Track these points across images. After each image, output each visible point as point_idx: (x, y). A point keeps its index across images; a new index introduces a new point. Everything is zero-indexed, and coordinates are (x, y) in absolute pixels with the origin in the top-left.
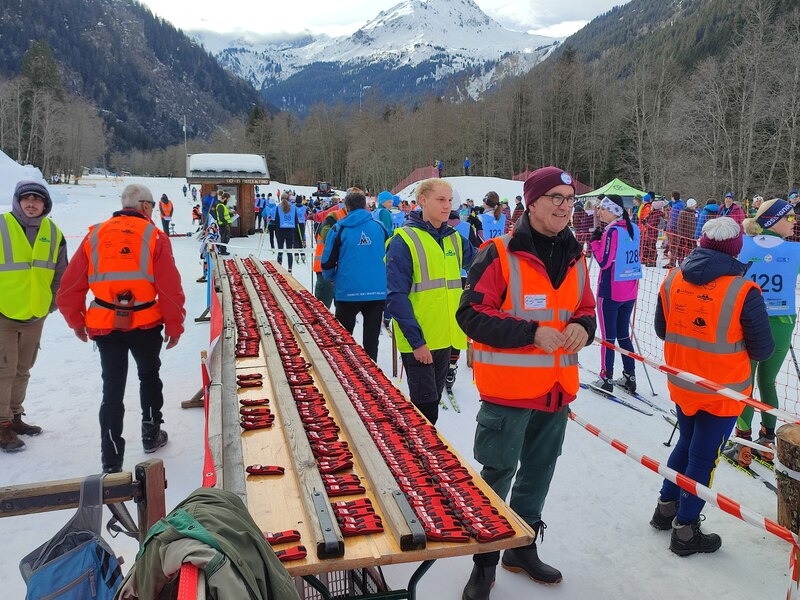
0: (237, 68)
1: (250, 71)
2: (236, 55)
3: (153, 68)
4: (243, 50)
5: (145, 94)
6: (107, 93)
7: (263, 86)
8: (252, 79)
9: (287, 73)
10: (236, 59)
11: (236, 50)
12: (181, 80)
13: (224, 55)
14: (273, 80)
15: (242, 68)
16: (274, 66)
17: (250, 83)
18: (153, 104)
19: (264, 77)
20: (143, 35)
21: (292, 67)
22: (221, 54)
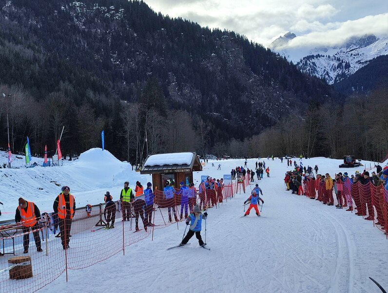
0: (314, 70)
1: (325, 70)
2: (313, 61)
3: (249, 79)
4: (318, 56)
5: (244, 98)
6: (217, 101)
7: (336, 81)
8: (327, 76)
9: (355, 68)
10: (314, 63)
11: (313, 57)
12: (270, 85)
13: (304, 62)
14: (343, 74)
15: (318, 69)
16: (344, 64)
17: (324, 80)
18: (249, 104)
19: (336, 74)
20: (242, 57)
21: (359, 62)
22: (301, 61)
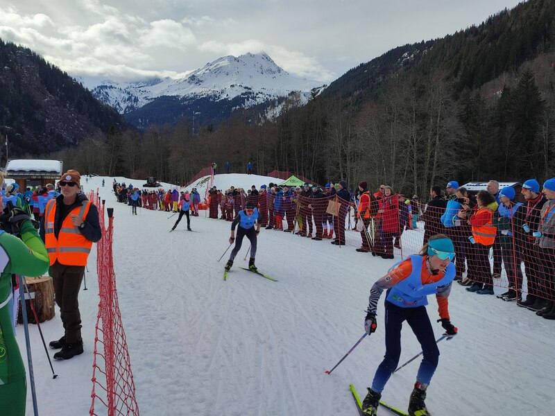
0: (107, 99)
1: (116, 101)
2: (106, 90)
3: (44, 98)
4: (111, 87)
5: (38, 116)
6: (9, 115)
7: (125, 111)
8: (118, 107)
9: (142, 103)
10: (106, 93)
11: (106, 87)
12: (65, 107)
13: (98, 90)
14: (132, 107)
15: (110, 99)
16: (133, 98)
17: (116, 109)
18: (44, 122)
19: (126, 105)
20: (38, 75)
21: (146, 98)
22: (95, 89)
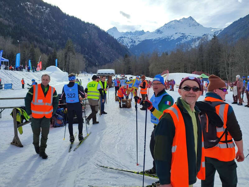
0: (123, 42)
1: (127, 43)
2: (123, 39)
3: (100, 43)
4: (125, 37)
5: (97, 51)
6: (87, 51)
7: (130, 47)
8: (127, 45)
9: (137, 43)
11: (123, 37)
12: (107, 46)
13: (119, 39)
14: (133, 45)
16: (133, 41)
18: (99, 53)
19: (130, 44)
20: (97, 34)
21: (139, 41)
